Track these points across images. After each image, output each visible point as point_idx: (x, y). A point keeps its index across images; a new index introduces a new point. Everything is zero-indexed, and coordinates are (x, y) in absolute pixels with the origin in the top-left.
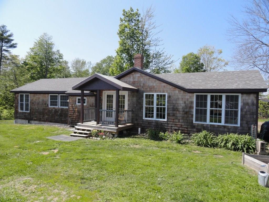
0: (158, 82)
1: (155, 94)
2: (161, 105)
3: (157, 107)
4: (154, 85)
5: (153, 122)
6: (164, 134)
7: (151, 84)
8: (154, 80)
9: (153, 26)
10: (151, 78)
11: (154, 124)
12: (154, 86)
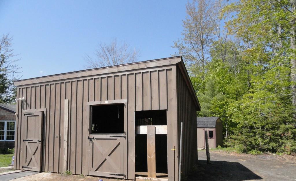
0: (8, 112)
1: (6, 122)
2: (11, 129)
3: (7, 131)
4: (5, 114)
5: (3, 143)
6: (12, 149)
7: (2, 114)
8: (5, 111)
9: (10, 53)
10: (2, 109)
11: (4, 144)
12: (5, 116)
